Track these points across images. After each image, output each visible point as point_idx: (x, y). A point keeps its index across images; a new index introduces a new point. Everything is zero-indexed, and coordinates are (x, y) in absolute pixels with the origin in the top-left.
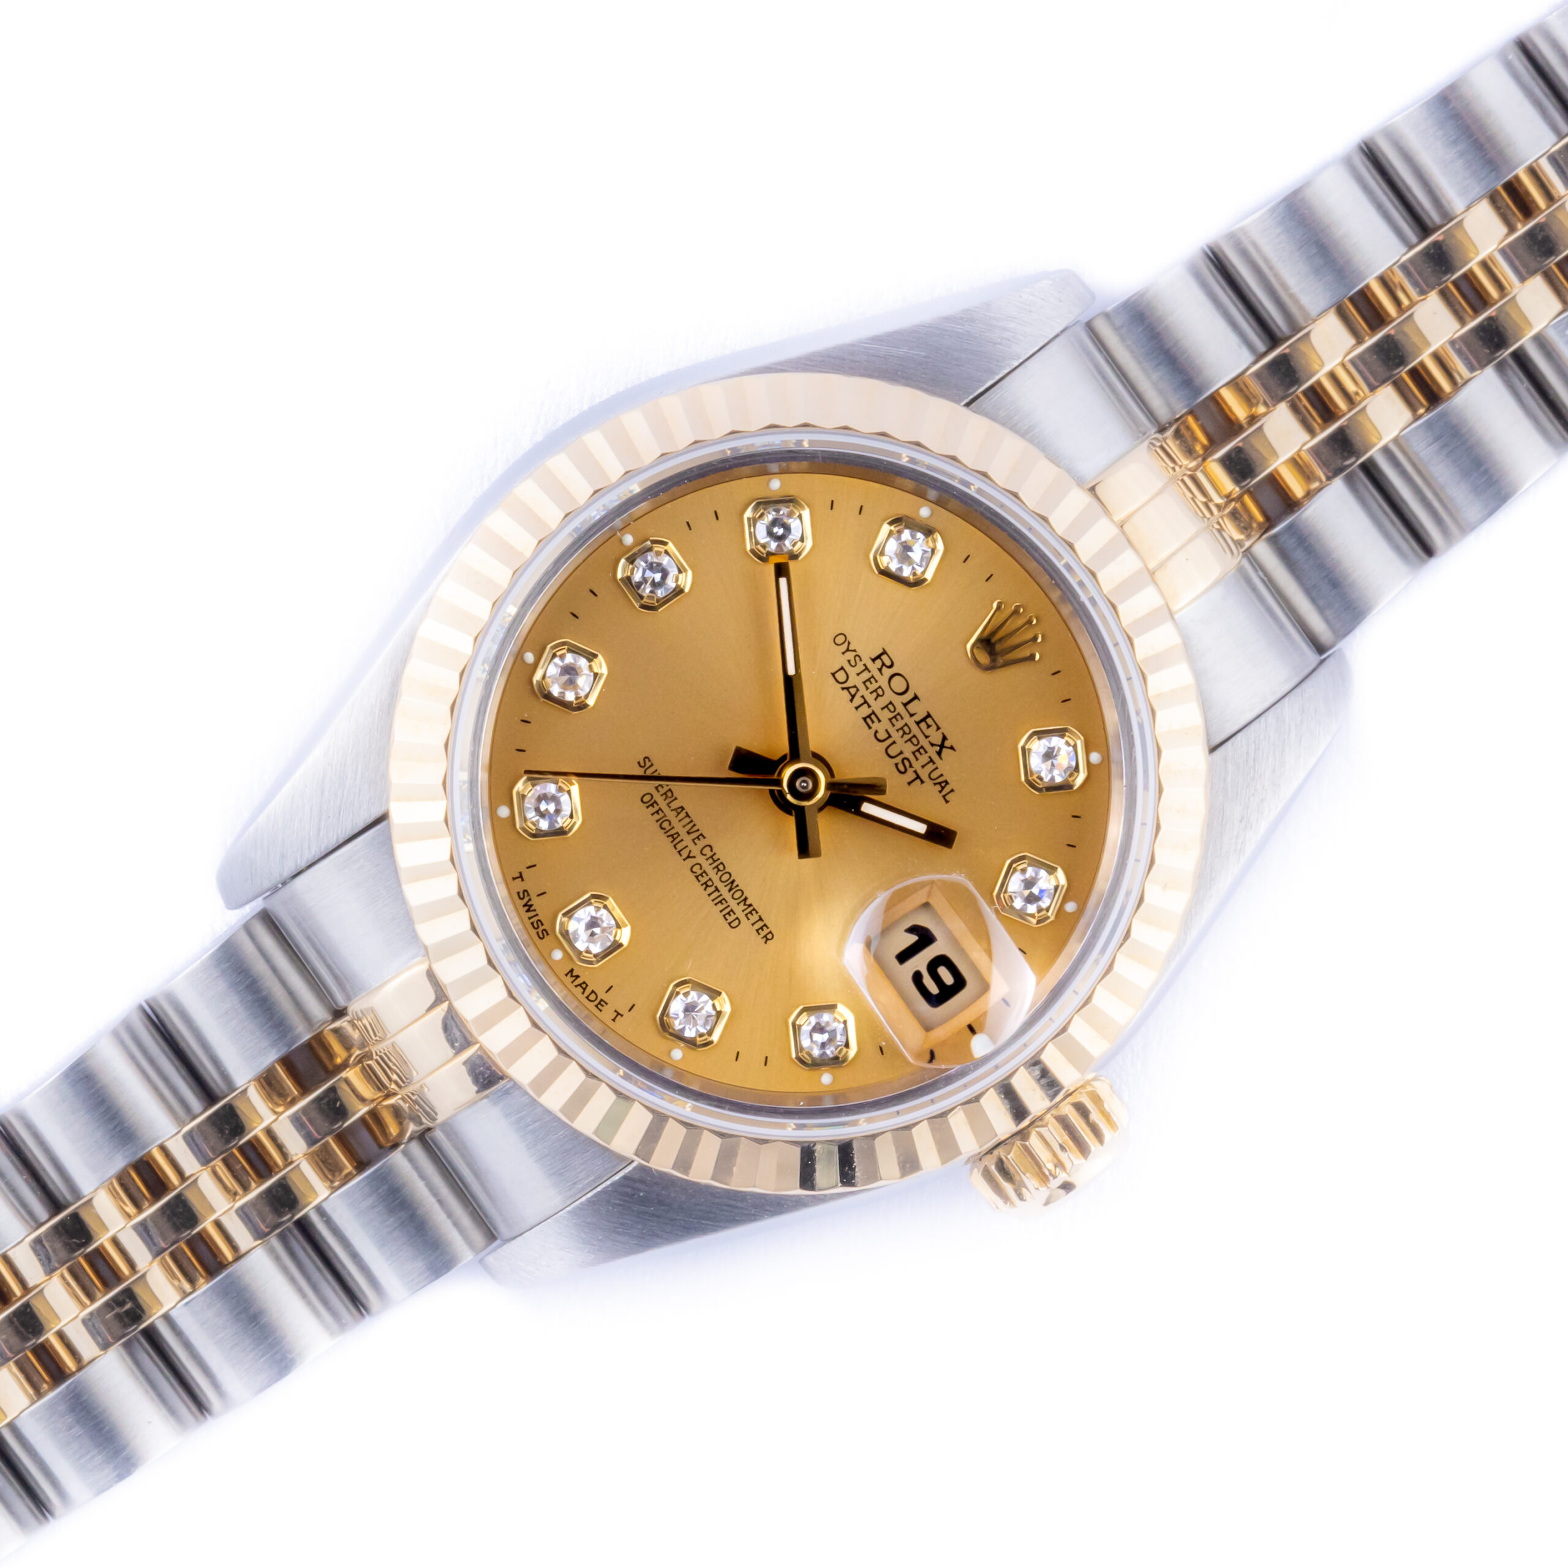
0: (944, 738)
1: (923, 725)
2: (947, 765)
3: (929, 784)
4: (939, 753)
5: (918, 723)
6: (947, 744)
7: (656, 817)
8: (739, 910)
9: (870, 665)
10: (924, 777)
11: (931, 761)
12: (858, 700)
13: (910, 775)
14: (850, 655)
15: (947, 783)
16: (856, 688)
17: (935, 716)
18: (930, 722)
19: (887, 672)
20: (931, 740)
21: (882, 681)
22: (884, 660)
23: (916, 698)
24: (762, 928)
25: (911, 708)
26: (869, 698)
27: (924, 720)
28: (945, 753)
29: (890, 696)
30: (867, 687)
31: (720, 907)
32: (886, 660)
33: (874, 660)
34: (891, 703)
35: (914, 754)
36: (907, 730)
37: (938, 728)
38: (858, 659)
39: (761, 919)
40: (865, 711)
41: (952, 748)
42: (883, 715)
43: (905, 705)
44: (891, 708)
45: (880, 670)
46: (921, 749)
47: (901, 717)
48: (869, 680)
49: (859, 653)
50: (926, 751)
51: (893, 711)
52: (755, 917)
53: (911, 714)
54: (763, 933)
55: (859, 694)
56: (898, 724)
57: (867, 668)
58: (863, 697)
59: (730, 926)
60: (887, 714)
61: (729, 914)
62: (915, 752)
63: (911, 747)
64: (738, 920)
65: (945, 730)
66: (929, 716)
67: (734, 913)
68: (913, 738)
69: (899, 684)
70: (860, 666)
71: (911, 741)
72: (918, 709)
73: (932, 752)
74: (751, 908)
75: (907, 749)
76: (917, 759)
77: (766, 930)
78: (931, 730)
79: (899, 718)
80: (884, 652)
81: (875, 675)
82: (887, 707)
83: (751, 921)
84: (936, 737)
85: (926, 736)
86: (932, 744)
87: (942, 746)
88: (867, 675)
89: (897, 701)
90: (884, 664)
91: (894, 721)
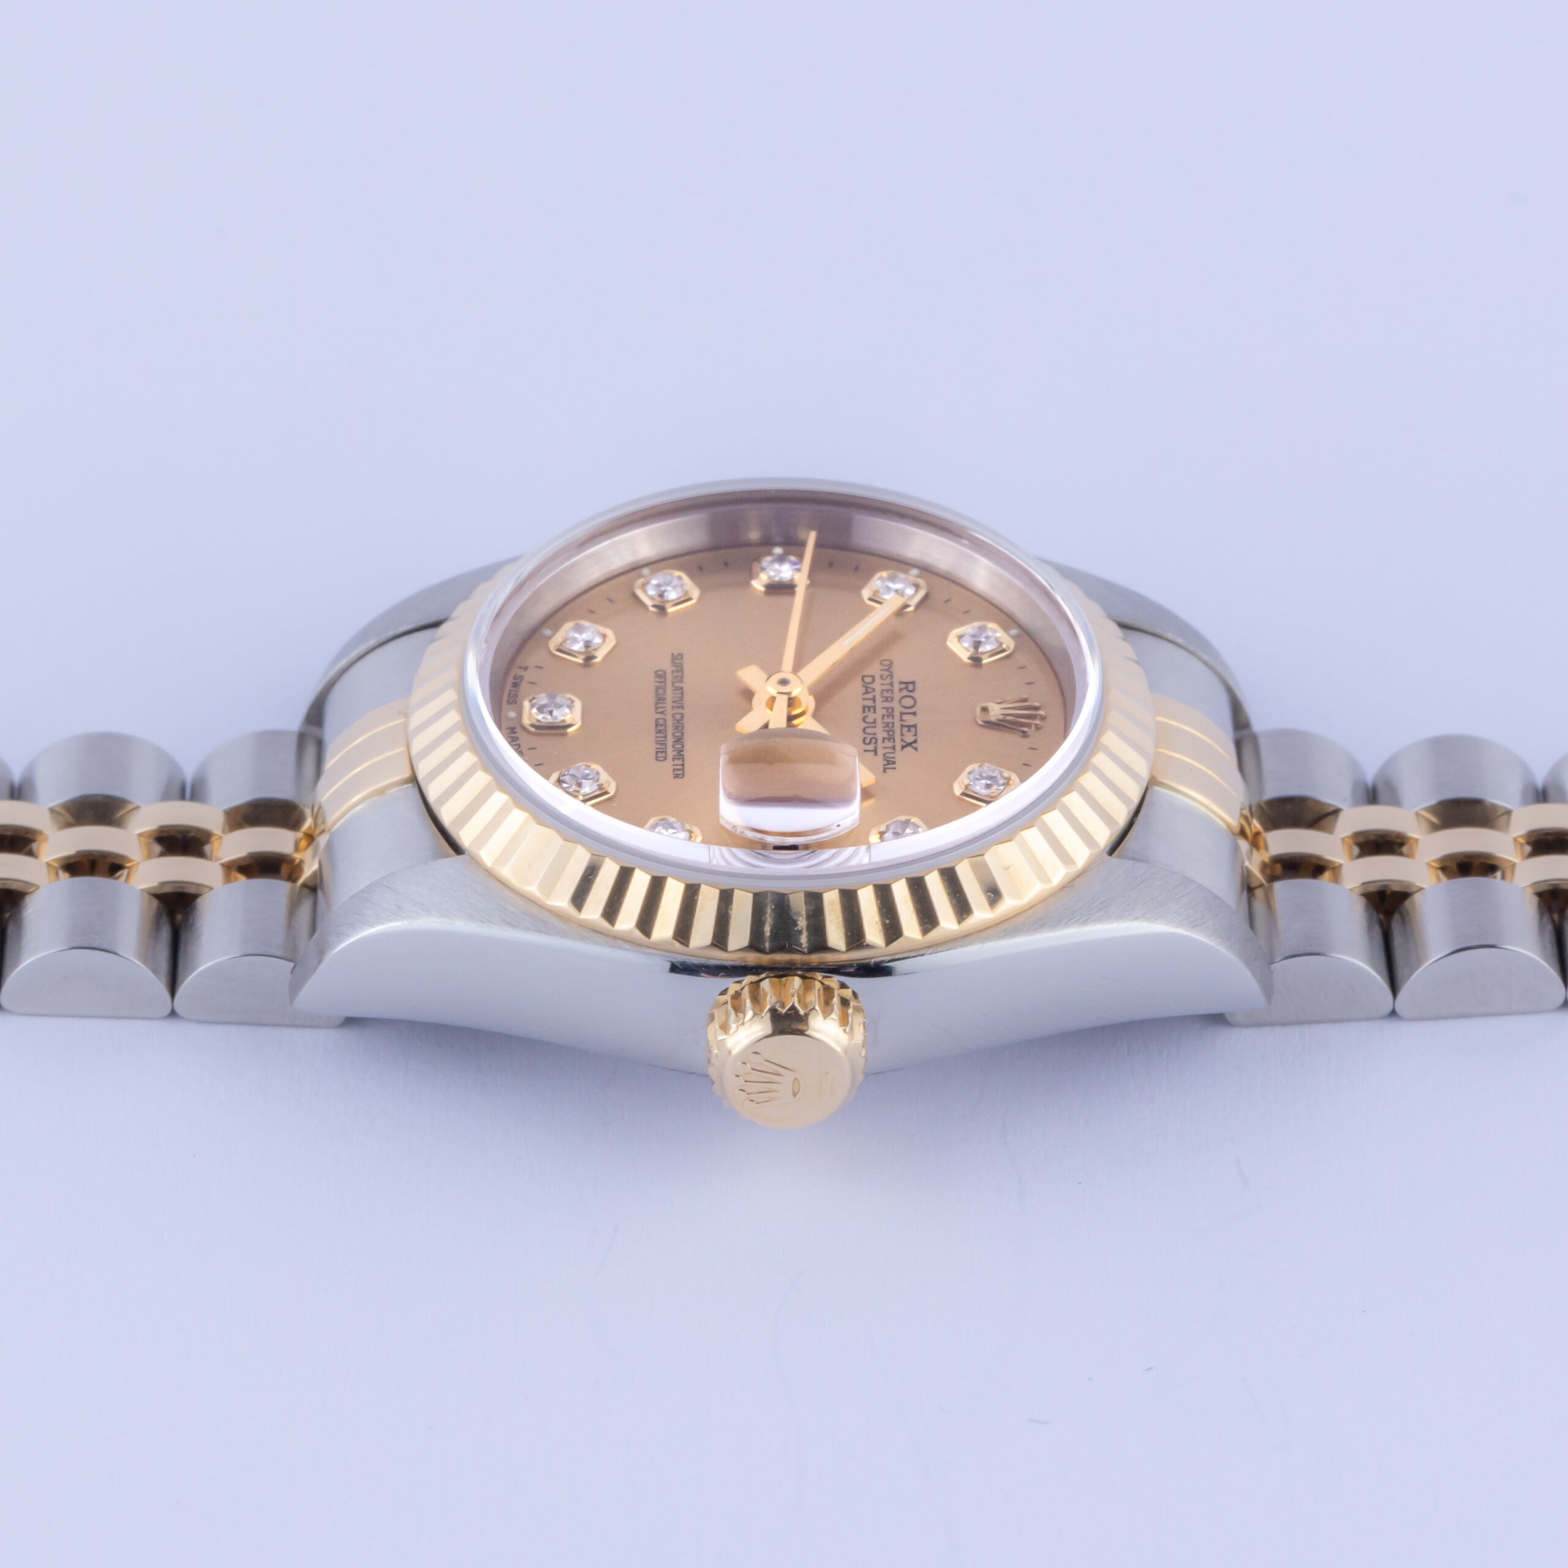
0: (915, 742)
1: (905, 729)
2: (903, 757)
3: (880, 757)
4: (903, 747)
5: (902, 726)
6: (914, 745)
7: (658, 684)
8: (671, 753)
9: (897, 687)
10: (881, 751)
11: (894, 748)
12: (870, 696)
13: (871, 747)
14: (886, 674)
15: (894, 763)
16: (874, 690)
17: (919, 727)
18: (913, 729)
19: (905, 693)
20: (904, 738)
21: (897, 695)
22: (909, 686)
23: (914, 714)
24: (679, 770)
25: (905, 717)
26: (879, 699)
27: (909, 727)
28: (909, 749)
29: (895, 705)
30: (882, 693)
31: (659, 746)
32: (911, 687)
33: (901, 683)
34: (893, 708)
35: (884, 739)
36: (890, 725)
37: (916, 735)
38: (889, 678)
39: (683, 765)
40: (869, 703)
41: (916, 749)
42: (880, 711)
43: (902, 714)
44: (890, 710)
45: (901, 690)
46: (891, 738)
47: (893, 718)
48: (887, 691)
49: (894, 675)
50: (894, 741)
51: (890, 713)
52: (680, 762)
53: (902, 720)
54: (677, 772)
55: (873, 694)
56: (887, 720)
57: (892, 684)
58: (874, 696)
59: (657, 758)
60: (884, 712)
61: (662, 752)
62: (886, 738)
63: (885, 735)
64: (665, 758)
65: (920, 738)
66: (915, 726)
67: (666, 754)
68: (891, 731)
69: (908, 702)
70: (888, 681)
71: (888, 732)
72: (910, 720)
73: (899, 744)
74: (681, 757)
75: (881, 734)
76: (883, 742)
77: (681, 772)
78: (909, 733)
79: (891, 717)
80: (913, 683)
81: (894, 690)
82: (887, 709)
83: (674, 763)
84: (909, 738)
85: (902, 735)
86: (902, 740)
87: (909, 745)
88: (889, 687)
89: (898, 709)
90: (907, 688)
91: (886, 717)
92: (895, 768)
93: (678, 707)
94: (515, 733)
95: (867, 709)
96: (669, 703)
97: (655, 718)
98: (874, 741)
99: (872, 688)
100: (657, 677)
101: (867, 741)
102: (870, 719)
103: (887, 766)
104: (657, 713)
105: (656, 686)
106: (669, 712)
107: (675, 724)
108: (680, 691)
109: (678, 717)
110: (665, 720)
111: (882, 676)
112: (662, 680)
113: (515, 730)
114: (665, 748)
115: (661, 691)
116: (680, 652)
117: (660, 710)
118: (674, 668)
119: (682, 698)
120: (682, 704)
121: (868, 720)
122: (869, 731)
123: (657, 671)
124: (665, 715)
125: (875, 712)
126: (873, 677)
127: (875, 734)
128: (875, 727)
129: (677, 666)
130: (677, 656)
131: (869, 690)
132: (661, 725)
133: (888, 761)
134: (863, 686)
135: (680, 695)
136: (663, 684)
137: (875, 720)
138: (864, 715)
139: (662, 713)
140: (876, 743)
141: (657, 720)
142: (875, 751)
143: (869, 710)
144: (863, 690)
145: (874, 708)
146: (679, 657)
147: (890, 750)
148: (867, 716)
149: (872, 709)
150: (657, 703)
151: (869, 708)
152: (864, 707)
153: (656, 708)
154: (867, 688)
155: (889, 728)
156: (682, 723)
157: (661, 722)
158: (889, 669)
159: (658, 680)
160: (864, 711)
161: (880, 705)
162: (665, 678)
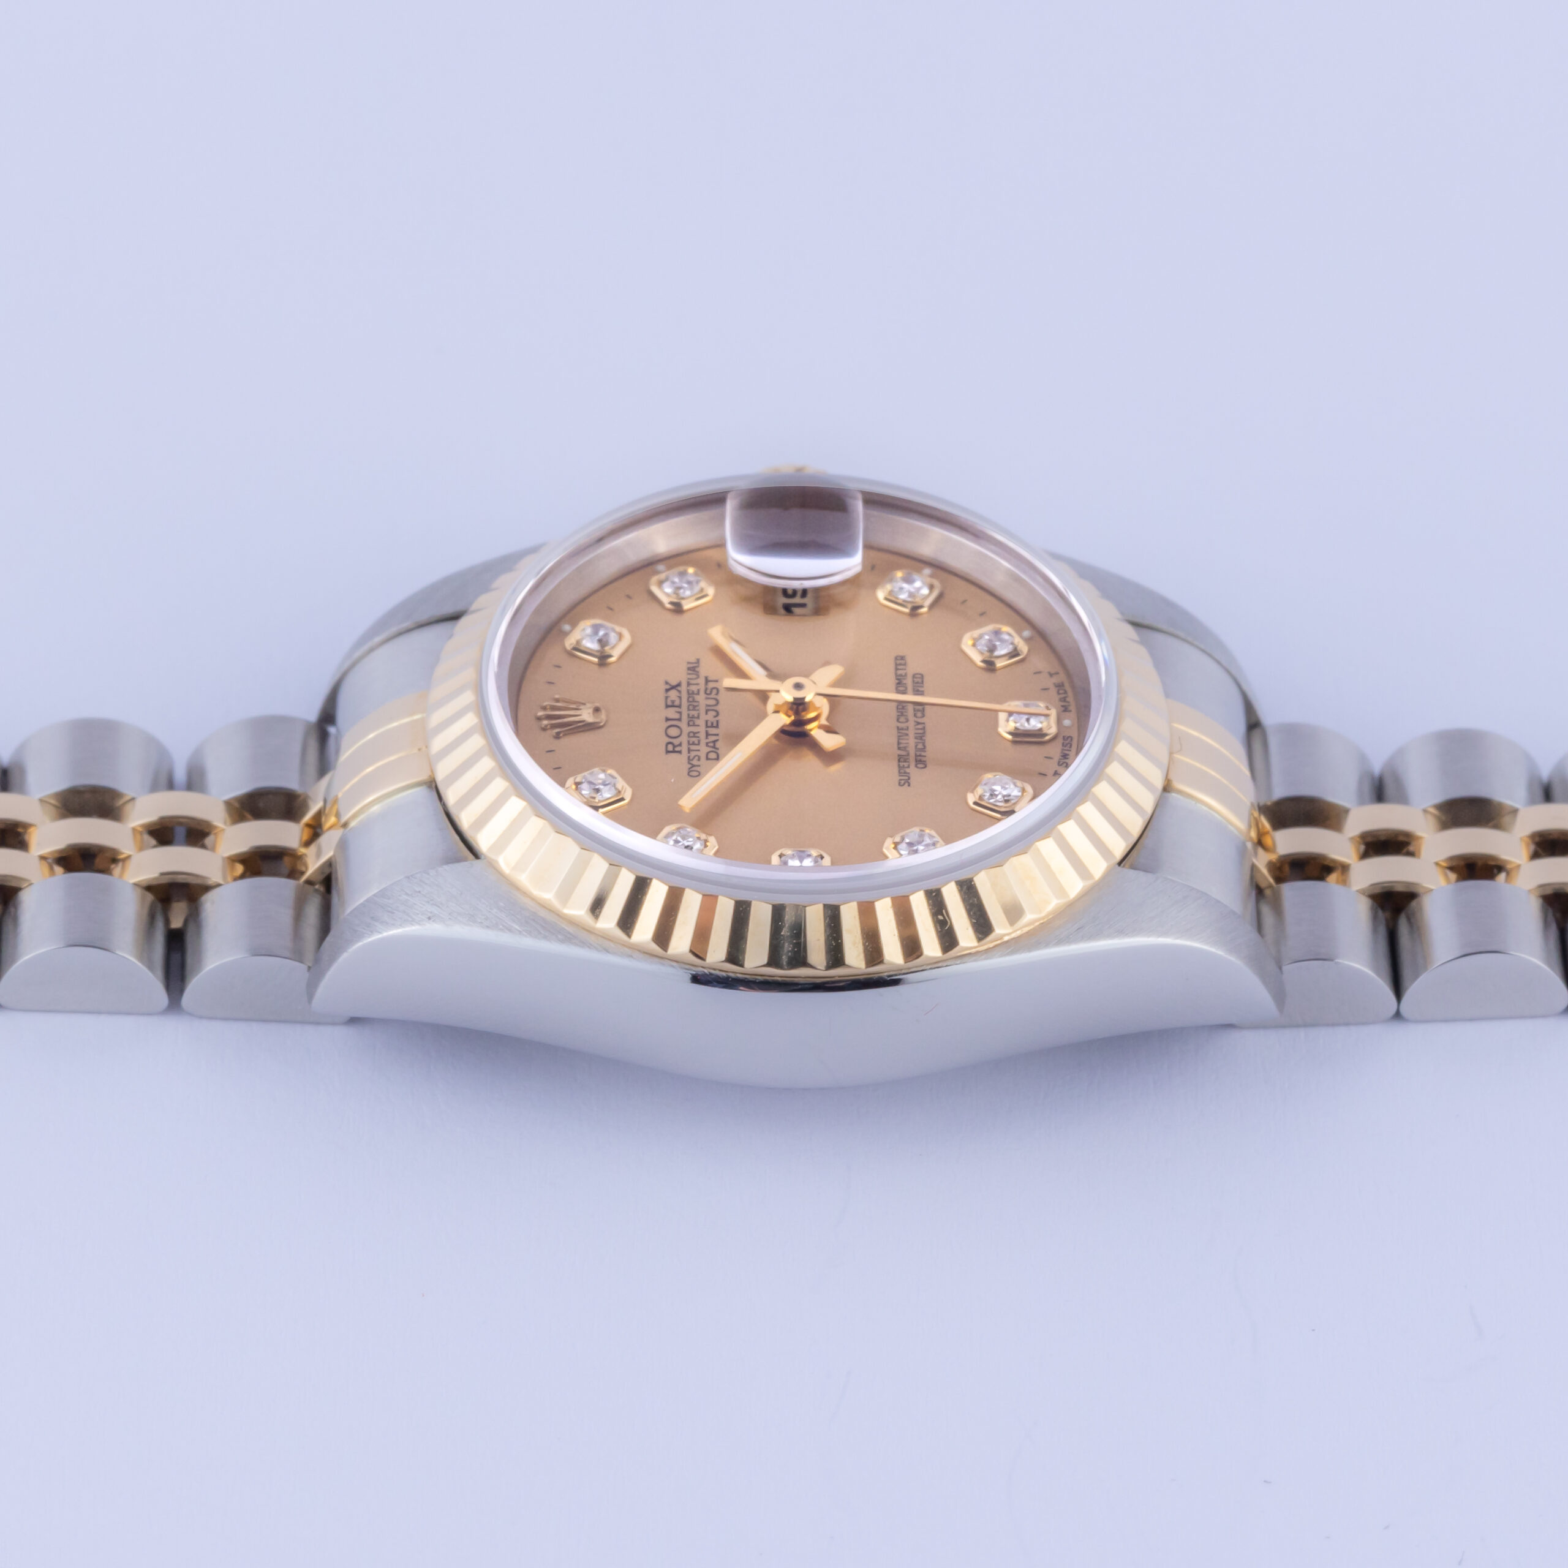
0: (667, 690)
1: (677, 703)
2: (679, 675)
3: (702, 674)
5: (679, 706)
6: (668, 687)
7: (923, 754)
8: (909, 682)
9: (684, 748)
10: (702, 681)
11: (689, 684)
13: (711, 685)
14: (695, 762)
15: (689, 669)
16: (707, 744)
17: (663, 705)
18: (669, 703)
19: (676, 742)
20: (678, 694)
21: (684, 739)
22: (672, 749)
23: (667, 719)
24: (900, 664)
25: (677, 716)
26: (702, 735)
27: (673, 706)
28: (674, 683)
29: (686, 729)
30: (699, 741)
31: (921, 689)
32: (670, 748)
33: (680, 752)
34: (689, 725)
35: (698, 693)
36: (691, 708)
37: (667, 698)
38: (691, 758)
39: (897, 669)
40: (712, 731)
41: (667, 683)
42: (701, 722)
43: (679, 720)
44: (691, 723)
45: (680, 745)
46: (690, 694)
47: (688, 715)
48: (693, 744)
49: (687, 760)
50: (688, 691)
51: (692, 721)
52: (899, 672)
53: (680, 713)
54: (902, 662)
55: (707, 741)
56: (695, 713)
57: (689, 751)
58: (707, 738)
59: (922, 676)
60: (697, 722)
61: (918, 683)
62: (696, 694)
63: (697, 698)
64: (914, 676)
65: (662, 695)
66: (667, 706)
67: (913, 681)
68: (691, 702)
69: (673, 732)
70: (693, 754)
71: (694, 701)
72: (672, 713)
73: (684, 688)
74: (899, 678)
75: (701, 698)
76: (699, 690)
77: (898, 662)
78: (673, 699)
79: (691, 716)
80: (668, 752)
81: (687, 744)
82: (694, 725)
83: (905, 671)
84: (673, 694)
85: (680, 698)
86: (680, 692)
87: (673, 687)
88: (693, 747)
89: (683, 725)
90: (674, 746)
91: (696, 716)
92: (689, 663)
93: (902, 729)
94: (1063, 706)
95: (715, 725)
96: (912, 733)
97: (924, 718)
98: (708, 692)
99: (709, 746)
100: (925, 761)
101: (715, 691)
102: (712, 714)
103: (697, 665)
104: (924, 723)
105: (925, 751)
106: (911, 724)
107: (906, 712)
108: (901, 746)
109: (902, 719)
110: (915, 715)
111: (699, 760)
112: (919, 758)
113: (1063, 709)
114: (914, 686)
115: (920, 746)
116: (901, 788)
117: (920, 726)
118: (908, 770)
119: (899, 738)
120: (899, 733)
121: (714, 713)
122: (712, 702)
123: (925, 767)
124: (915, 722)
125: (707, 722)
126: (707, 759)
127: (707, 698)
128: (707, 706)
129: (905, 773)
130: (904, 784)
131: (712, 744)
132: (918, 710)
133: (694, 670)
134: (718, 749)
135: (901, 741)
136: (918, 753)
137: (706, 714)
138: (717, 719)
139: (918, 723)
140: (706, 689)
141: (923, 716)
142: (707, 681)
143: (712, 723)
144: (718, 745)
145: (707, 726)
146: (903, 782)
147: (692, 682)
148: (715, 717)
149: (709, 724)
150: (924, 733)
151: (712, 726)
152: (717, 726)
153: (924, 728)
154: (714, 747)
155: (693, 705)
156: (898, 712)
157: (919, 714)
158: (691, 768)
159: (923, 759)
160: (717, 722)
161: (702, 729)
162: (916, 761)
